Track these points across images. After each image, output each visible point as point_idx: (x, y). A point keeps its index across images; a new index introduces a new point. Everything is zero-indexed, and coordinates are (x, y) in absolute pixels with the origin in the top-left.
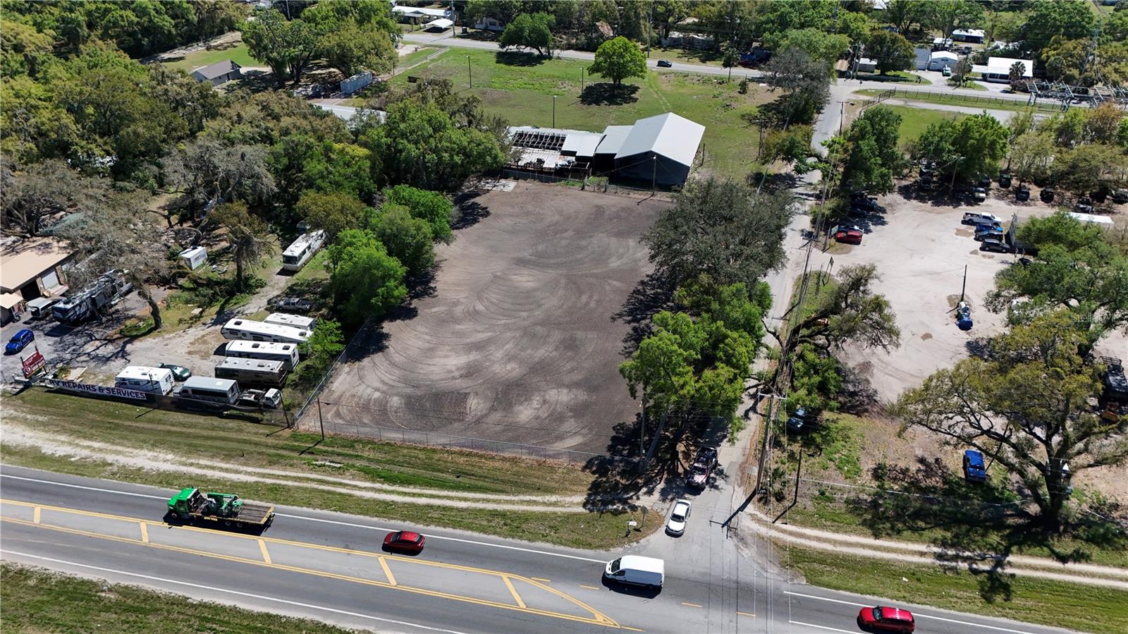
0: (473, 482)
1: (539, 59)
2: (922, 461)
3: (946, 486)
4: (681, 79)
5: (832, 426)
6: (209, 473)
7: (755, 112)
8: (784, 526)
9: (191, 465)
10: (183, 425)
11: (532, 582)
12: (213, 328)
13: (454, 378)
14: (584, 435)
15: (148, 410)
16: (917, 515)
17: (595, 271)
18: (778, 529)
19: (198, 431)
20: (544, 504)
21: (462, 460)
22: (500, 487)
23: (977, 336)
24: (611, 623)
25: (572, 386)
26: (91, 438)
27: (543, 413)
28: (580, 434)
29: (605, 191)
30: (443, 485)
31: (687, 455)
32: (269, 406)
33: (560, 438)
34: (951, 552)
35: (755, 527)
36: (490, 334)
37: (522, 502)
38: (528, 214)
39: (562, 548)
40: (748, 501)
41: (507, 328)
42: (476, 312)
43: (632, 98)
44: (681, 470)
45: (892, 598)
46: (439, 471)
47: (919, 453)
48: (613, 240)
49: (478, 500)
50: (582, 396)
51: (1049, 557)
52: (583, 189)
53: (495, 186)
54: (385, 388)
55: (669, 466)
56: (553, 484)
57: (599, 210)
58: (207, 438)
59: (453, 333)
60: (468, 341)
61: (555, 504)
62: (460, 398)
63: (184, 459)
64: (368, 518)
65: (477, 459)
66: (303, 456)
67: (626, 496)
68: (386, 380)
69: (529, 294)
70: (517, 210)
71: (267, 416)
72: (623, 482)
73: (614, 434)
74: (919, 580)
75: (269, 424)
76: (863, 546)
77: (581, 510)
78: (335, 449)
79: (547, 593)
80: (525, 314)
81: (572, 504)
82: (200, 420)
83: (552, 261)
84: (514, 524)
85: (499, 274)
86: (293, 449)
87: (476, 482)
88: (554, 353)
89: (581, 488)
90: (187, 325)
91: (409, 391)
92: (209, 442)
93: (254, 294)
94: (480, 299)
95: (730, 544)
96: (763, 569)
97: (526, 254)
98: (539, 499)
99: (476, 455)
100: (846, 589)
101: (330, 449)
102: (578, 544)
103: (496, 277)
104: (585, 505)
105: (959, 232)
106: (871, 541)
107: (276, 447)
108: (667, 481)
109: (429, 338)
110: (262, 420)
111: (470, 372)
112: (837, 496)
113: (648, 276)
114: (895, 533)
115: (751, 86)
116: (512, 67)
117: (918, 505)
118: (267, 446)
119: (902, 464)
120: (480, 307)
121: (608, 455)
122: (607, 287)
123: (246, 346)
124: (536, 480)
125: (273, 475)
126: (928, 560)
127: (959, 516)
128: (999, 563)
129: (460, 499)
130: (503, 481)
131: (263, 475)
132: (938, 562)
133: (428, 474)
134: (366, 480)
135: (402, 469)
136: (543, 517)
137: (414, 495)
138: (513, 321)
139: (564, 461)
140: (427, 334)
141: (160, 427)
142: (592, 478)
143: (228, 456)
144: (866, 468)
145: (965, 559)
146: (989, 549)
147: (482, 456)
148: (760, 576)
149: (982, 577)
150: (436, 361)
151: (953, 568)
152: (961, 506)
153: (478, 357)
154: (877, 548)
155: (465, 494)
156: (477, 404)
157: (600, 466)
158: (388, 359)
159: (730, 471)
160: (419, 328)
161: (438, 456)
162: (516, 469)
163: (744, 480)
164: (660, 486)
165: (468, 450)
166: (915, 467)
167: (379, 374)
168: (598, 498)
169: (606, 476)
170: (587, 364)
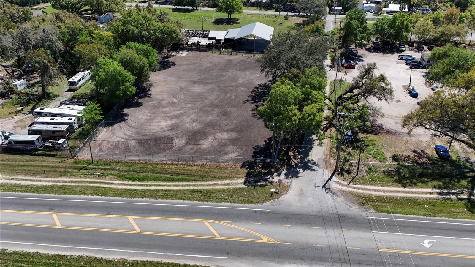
0: (181, 177)
1: (192, 10)
2: (415, 152)
3: (431, 162)
4: (258, 16)
5: (365, 140)
6: (23, 183)
7: (294, 26)
8: (355, 186)
9: (13, 179)
11: (223, 223)
12: (29, 115)
13: (165, 131)
14: (239, 152)
16: (422, 175)
17: (232, 84)
18: (352, 187)
19: (17, 163)
20: (222, 185)
21: (173, 167)
22: (196, 178)
23: (421, 100)
24: (272, 241)
25: (228, 131)
27: (215, 143)
28: (237, 152)
29: (231, 54)
30: (163, 180)
31: (295, 157)
32: (60, 148)
33: (226, 154)
34: (445, 191)
35: (340, 187)
36: (182, 111)
37: (210, 185)
38: (195, 64)
39: (236, 205)
40: (332, 175)
41: (191, 108)
42: (173, 103)
43: (237, 22)
44: (293, 164)
45: (423, 215)
46: (161, 173)
47: (412, 148)
48: (238, 72)
49: (185, 186)
50: (234, 135)
52: (220, 54)
53: (177, 54)
54: (127, 137)
55: (287, 162)
56: (225, 175)
57: (230, 62)
58: (23, 166)
59: (162, 112)
60: (171, 115)
61: (228, 184)
62: (169, 140)
63: (8, 177)
64: (120, 198)
65: (182, 166)
66: (81, 171)
67: (266, 178)
68: (127, 134)
69: (200, 94)
70: (189, 62)
71: (59, 153)
72: (264, 171)
73: (254, 150)
74: (433, 206)
75: (60, 157)
76: (399, 192)
77: (243, 186)
78: (100, 167)
79: (231, 228)
80: (199, 103)
81: (238, 184)
82: (20, 157)
83: (210, 81)
84: (207, 195)
85: (183, 87)
86: (75, 168)
88: (216, 118)
89: (241, 176)
90: (14, 115)
91: (141, 138)
92: (24, 168)
93: (53, 100)
94: (175, 97)
95: (329, 196)
96: (350, 207)
97: (196, 79)
98: (219, 182)
99: (181, 164)
100: (398, 213)
101: (97, 167)
102: (244, 202)
103: (182, 88)
104: (244, 184)
105: (397, 63)
106: (402, 189)
107: (64, 168)
108: (287, 169)
109: (149, 114)
110: (56, 155)
111: (173, 128)
112: (378, 170)
113: (258, 85)
114: (413, 184)
115: (290, 18)
116: (180, 13)
117: (421, 170)
118: (59, 167)
119: (406, 154)
120: (175, 101)
121: (253, 160)
122: (239, 90)
123: (47, 119)
124: (216, 174)
125: (62, 181)
126: (435, 196)
127: (443, 174)
128: (472, 195)
129: (174, 186)
130: (197, 176)
131: (57, 182)
132: (440, 196)
133: (154, 175)
134: (118, 180)
135: (139, 174)
136: (223, 191)
137: (147, 185)
138: (193, 105)
139: (230, 164)
140: (148, 113)
142: (247, 171)
143: (35, 174)
144: (388, 157)
145: (453, 194)
146: (464, 188)
147: (184, 165)
148: (349, 210)
149: (465, 202)
150: (154, 124)
151: (449, 199)
152: (442, 170)
153: (177, 121)
154: (406, 192)
155: (177, 183)
156: (179, 142)
157: (249, 165)
158: (128, 124)
159: (319, 162)
160: (144, 111)
161: (159, 167)
162: (204, 169)
163: (327, 166)
164: (284, 172)
165: (176, 162)
166: (413, 154)
167: (123, 131)
168: (251, 180)
169: (253, 169)
170: (235, 122)
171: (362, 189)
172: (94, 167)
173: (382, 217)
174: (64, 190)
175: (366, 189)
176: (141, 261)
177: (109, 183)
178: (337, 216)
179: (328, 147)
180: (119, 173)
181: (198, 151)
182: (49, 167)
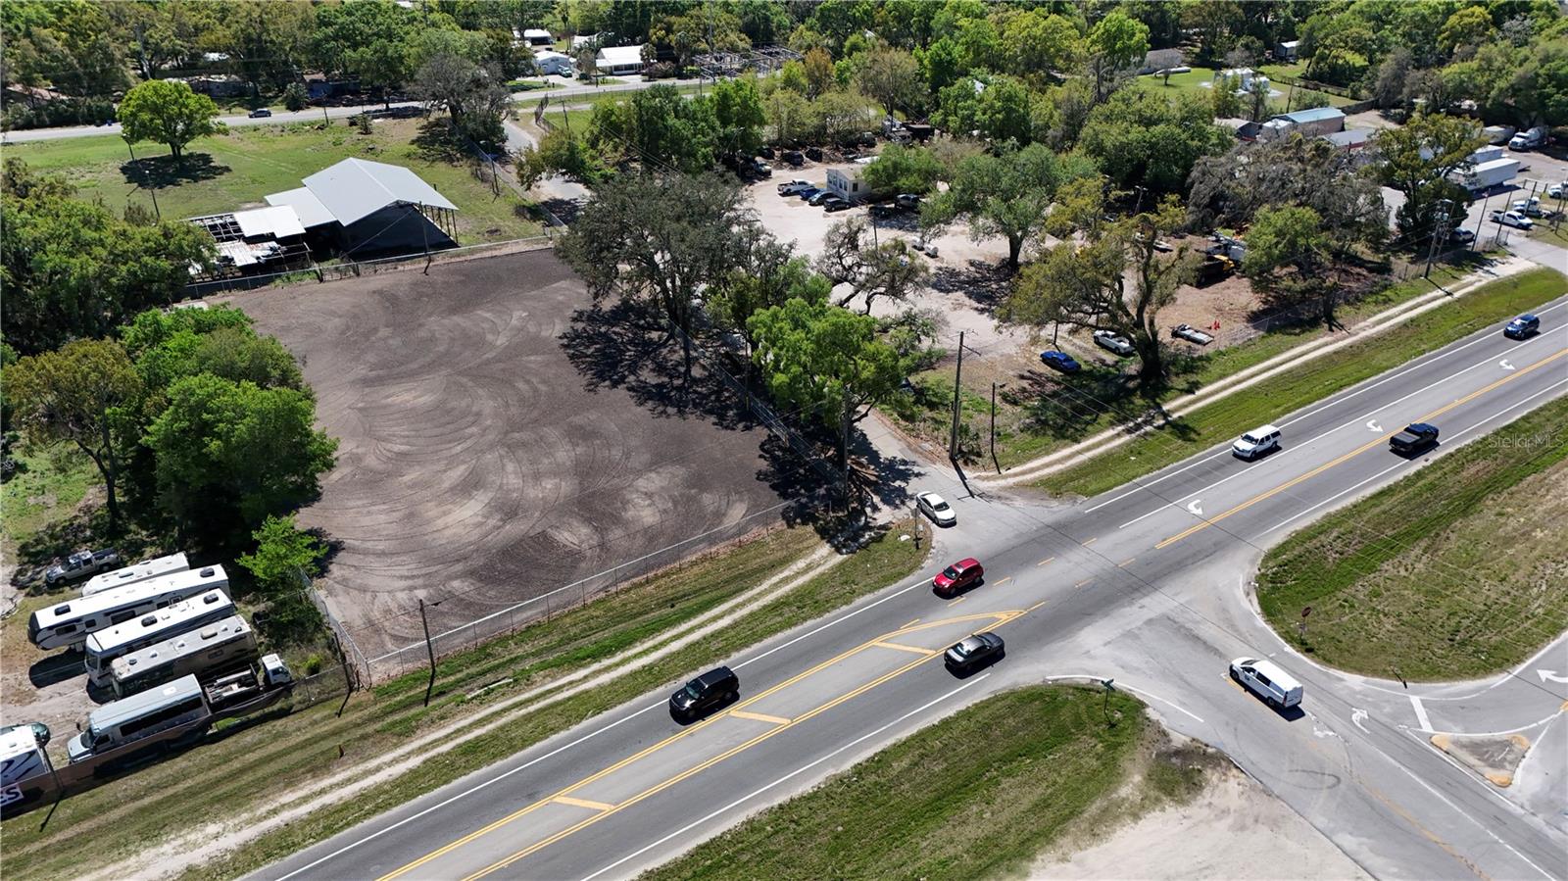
0: (695, 601)
2: (1022, 377)
3: (1063, 386)
5: (928, 385)
7: (415, 149)
8: (1011, 471)
9: (275, 812)
10: (159, 787)
11: (903, 631)
13: (497, 527)
14: (740, 500)
15: (46, 809)
16: (1077, 413)
17: (488, 356)
18: (1010, 476)
19: (200, 778)
21: (650, 588)
22: (732, 587)
24: (1015, 614)
25: (654, 464)
27: (666, 505)
28: (734, 502)
31: (859, 464)
32: (280, 686)
33: (721, 514)
34: (1131, 424)
35: (992, 484)
36: (464, 467)
37: (776, 585)
39: (882, 591)
40: (959, 469)
41: (476, 451)
42: (403, 454)
44: (873, 478)
45: (1147, 473)
46: (640, 614)
47: (1012, 373)
48: (457, 319)
50: (678, 470)
51: (1181, 395)
52: (320, 279)
54: (420, 581)
55: (859, 480)
56: (780, 554)
58: (234, 775)
59: (409, 487)
60: (446, 485)
61: (809, 568)
62: (544, 541)
63: (245, 816)
65: (666, 580)
66: (430, 704)
67: (862, 523)
68: (406, 573)
69: (442, 409)
71: (296, 697)
72: (841, 514)
73: (767, 483)
74: (1140, 453)
75: (308, 705)
76: (1079, 452)
77: (839, 558)
78: (469, 671)
79: (933, 629)
80: (474, 430)
81: (826, 558)
82: (180, 763)
83: (414, 366)
84: (809, 602)
87: (700, 599)
88: (579, 450)
89: (812, 541)
91: (459, 567)
92: (249, 777)
94: (383, 439)
95: (996, 504)
96: (1047, 507)
97: (363, 372)
98: (786, 573)
99: (657, 577)
100: (1115, 485)
101: (459, 676)
102: (887, 580)
104: (838, 550)
105: (789, 204)
106: (1077, 447)
107: (373, 719)
108: (876, 492)
109: (385, 506)
110: (292, 706)
111: (507, 512)
112: (1011, 431)
113: (561, 338)
114: (1083, 432)
115: (368, 124)
117: (1066, 406)
118: (359, 725)
119: (1015, 386)
120: (397, 447)
121: (792, 503)
122: (533, 366)
123: (132, 629)
124: (758, 560)
125: (436, 741)
126: (1127, 438)
127: (1099, 398)
128: (1164, 415)
129: (715, 619)
130: (727, 582)
132: (1133, 435)
133: (632, 625)
134: (570, 671)
135: (595, 638)
138: (470, 442)
139: (758, 530)
140: (372, 505)
141: (115, 815)
142: (810, 528)
143: (317, 767)
144: (997, 402)
145: (1146, 423)
146: (1147, 409)
147: (666, 575)
148: (1054, 513)
149: (1168, 429)
150: (440, 523)
151: (1146, 434)
152: (1092, 393)
153: (490, 495)
154: (1088, 449)
155: (708, 615)
156: (574, 535)
157: (800, 515)
158: (366, 553)
159: (910, 456)
160: (351, 504)
161: (616, 603)
162: (722, 564)
163: (932, 458)
164: (876, 499)
165: (641, 578)
166: (1025, 384)
167: (383, 573)
168: (842, 540)
169: (819, 519)
170: (634, 442)
171: (1023, 473)
172: (452, 679)
173: (1104, 501)
174: (474, 753)
175: (1032, 470)
176: (867, 761)
177: (564, 686)
178: (1050, 530)
179: (888, 423)
180: (537, 661)
181: (651, 536)
182: (323, 737)
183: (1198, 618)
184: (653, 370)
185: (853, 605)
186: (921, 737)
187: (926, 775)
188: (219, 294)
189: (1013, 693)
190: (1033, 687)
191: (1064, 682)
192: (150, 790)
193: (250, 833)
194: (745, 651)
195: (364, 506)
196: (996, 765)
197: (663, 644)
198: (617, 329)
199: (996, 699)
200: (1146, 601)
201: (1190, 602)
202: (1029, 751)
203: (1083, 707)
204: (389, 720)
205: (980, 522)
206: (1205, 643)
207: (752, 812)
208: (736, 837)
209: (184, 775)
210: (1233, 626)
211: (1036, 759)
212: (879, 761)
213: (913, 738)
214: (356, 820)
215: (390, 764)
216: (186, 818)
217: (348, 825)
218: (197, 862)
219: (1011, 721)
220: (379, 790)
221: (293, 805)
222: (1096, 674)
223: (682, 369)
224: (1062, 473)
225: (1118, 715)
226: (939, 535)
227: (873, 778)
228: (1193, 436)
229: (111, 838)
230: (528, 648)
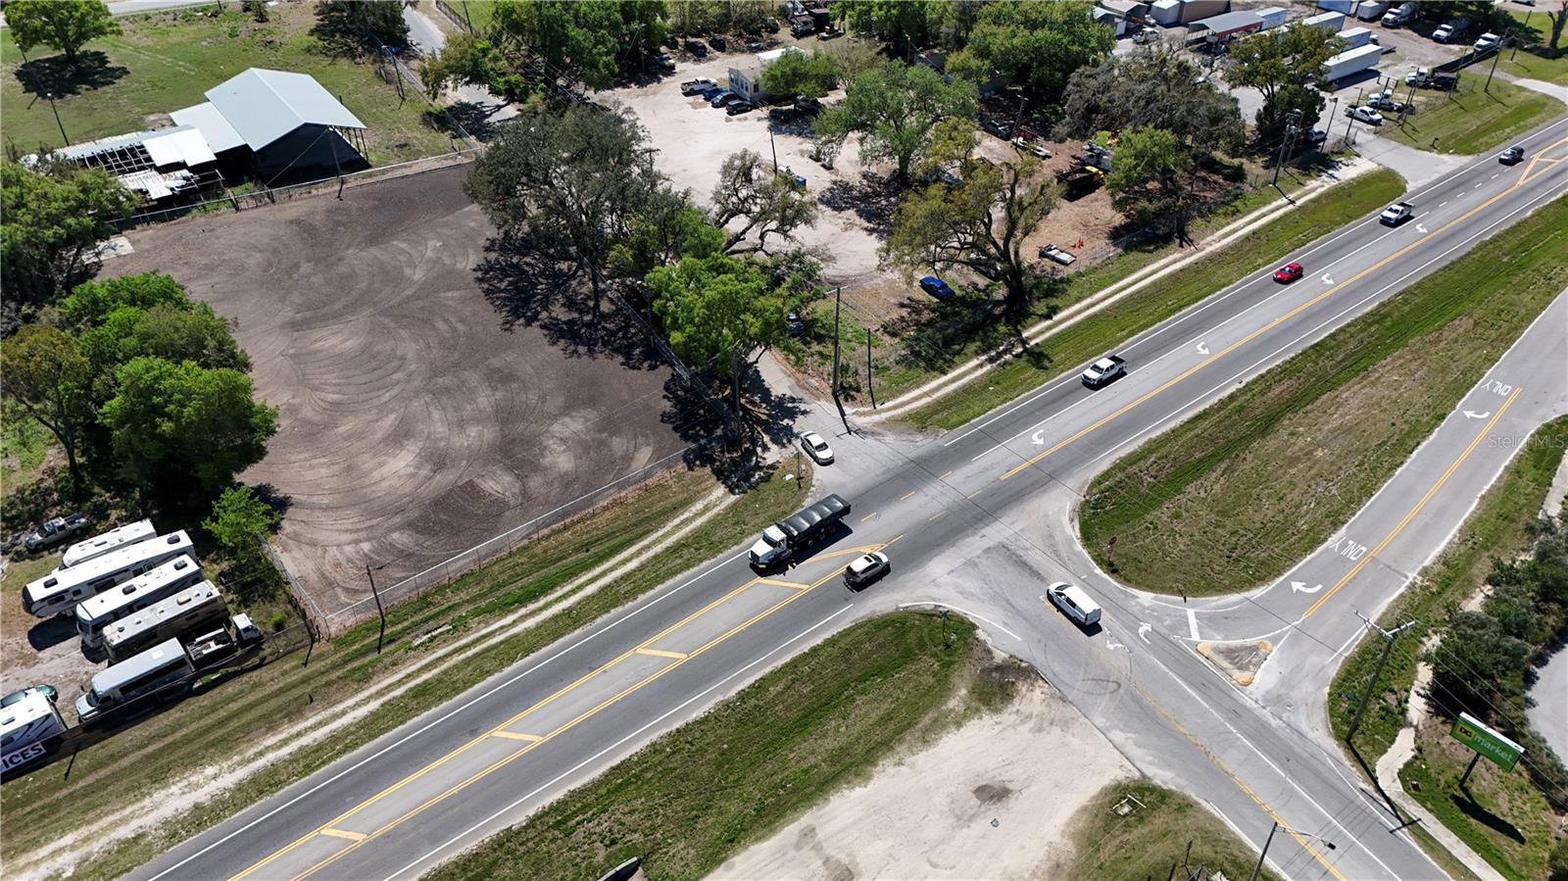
0: (608, 544)
2: (902, 305)
3: (937, 313)
7: (315, 41)
8: (884, 406)
9: (261, 754)
10: (160, 736)
13: (429, 478)
14: (646, 444)
15: (66, 760)
16: (947, 343)
17: (407, 293)
18: (884, 411)
19: (193, 727)
20: (698, 514)
21: (567, 534)
22: (639, 530)
24: (878, 548)
25: (567, 410)
26: (36, 843)
27: (579, 450)
28: (641, 445)
29: (274, 200)
30: (584, 566)
31: (753, 403)
32: (251, 642)
33: (628, 459)
34: (993, 353)
35: (867, 419)
36: (393, 416)
37: (678, 527)
38: (210, 268)
40: (839, 405)
41: (403, 398)
42: (336, 404)
44: (764, 417)
45: (1001, 404)
46: (560, 559)
47: (893, 300)
48: (374, 251)
49: (639, 553)
50: (590, 414)
51: (1040, 321)
52: (237, 208)
53: (99, 254)
54: (364, 534)
55: (752, 420)
56: (682, 496)
57: (303, 227)
58: (222, 722)
59: (346, 439)
60: (379, 435)
61: (706, 509)
62: (471, 490)
63: (236, 758)
64: (570, 636)
65: (581, 525)
66: (383, 651)
67: (753, 463)
68: (350, 527)
69: (368, 353)
71: (267, 650)
72: (735, 455)
73: (670, 425)
74: (998, 383)
75: (279, 657)
76: (946, 384)
77: (732, 498)
78: (413, 619)
80: (400, 376)
81: (721, 499)
82: (174, 714)
83: (337, 306)
84: (705, 544)
86: (362, 653)
87: (612, 542)
88: (499, 395)
89: (709, 483)
91: (397, 519)
92: (235, 723)
94: (317, 388)
95: (870, 440)
96: (913, 441)
97: (290, 315)
98: (687, 515)
99: (573, 523)
100: (974, 417)
101: (406, 624)
104: (732, 491)
105: (693, 106)
106: (944, 379)
107: (335, 667)
108: (766, 432)
109: (325, 460)
110: (263, 659)
111: (436, 462)
112: (888, 363)
113: (475, 271)
114: (950, 363)
117: (938, 336)
118: (323, 673)
119: (894, 315)
120: (332, 397)
121: (692, 445)
122: (451, 303)
123: (114, 598)
124: (663, 503)
125: (390, 686)
126: (988, 367)
127: (968, 327)
128: (1024, 342)
129: (623, 563)
130: (635, 525)
131: (380, 694)
132: (994, 365)
133: (552, 570)
134: (502, 616)
135: (521, 583)
136: (716, 523)
137: (574, 591)
138: (397, 389)
139: (663, 474)
140: (314, 457)
141: (125, 762)
142: (708, 469)
143: (293, 713)
144: (878, 333)
145: (1005, 352)
146: (1009, 337)
147: (581, 520)
148: (918, 447)
149: (1025, 357)
150: (376, 475)
151: (1006, 363)
152: (962, 321)
153: (420, 444)
154: (953, 380)
155: (619, 557)
156: (498, 484)
157: (698, 458)
158: (312, 507)
159: (798, 393)
160: (293, 458)
161: (538, 550)
162: (631, 508)
163: (816, 394)
164: (766, 438)
165: (560, 525)
166: (904, 312)
167: (330, 527)
168: (735, 480)
169: (715, 460)
170: (549, 385)
171: (895, 407)
172: (400, 627)
173: (963, 433)
174: (425, 695)
175: (903, 404)
176: (748, 688)
177: (496, 631)
178: (913, 464)
179: (780, 358)
180: (472, 607)
181: (567, 482)
182: (294, 686)
183: (1028, 545)
184: (563, 305)
185: (743, 545)
186: (794, 664)
187: (796, 697)
188: (139, 227)
189: (870, 621)
190: (888, 615)
191: (913, 609)
192: (151, 739)
193: (242, 773)
194: (651, 593)
195: (306, 460)
196: (853, 684)
197: (580, 588)
198: (528, 259)
199: (857, 627)
200: (986, 531)
201: (1022, 530)
202: (881, 671)
203: (926, 630)
204: (349, 667)
205: (854, 460)
206: (1030, 568)
207: (654, 737)
208: (642, 758)
209: (179, 725)
210: (1056, 552)
211: (885, 678)
212: (759, 687)
213: (787, 665)
214: (330, 759)
215: (354, 708)
216: (186, 761)
217: (324, 763)
218: (202, 800)
219: (867, 646)
220: (346, 731)
221: (275, 748)
222: (940, 600)
223: (591, 304)
224: (928, 406)
225: (954, 637)
226: (820, 473)
227: (753, 702)
228: (1046, 363)
229: (125, 783)
230: (464, 596)
